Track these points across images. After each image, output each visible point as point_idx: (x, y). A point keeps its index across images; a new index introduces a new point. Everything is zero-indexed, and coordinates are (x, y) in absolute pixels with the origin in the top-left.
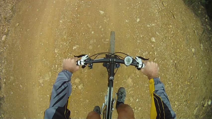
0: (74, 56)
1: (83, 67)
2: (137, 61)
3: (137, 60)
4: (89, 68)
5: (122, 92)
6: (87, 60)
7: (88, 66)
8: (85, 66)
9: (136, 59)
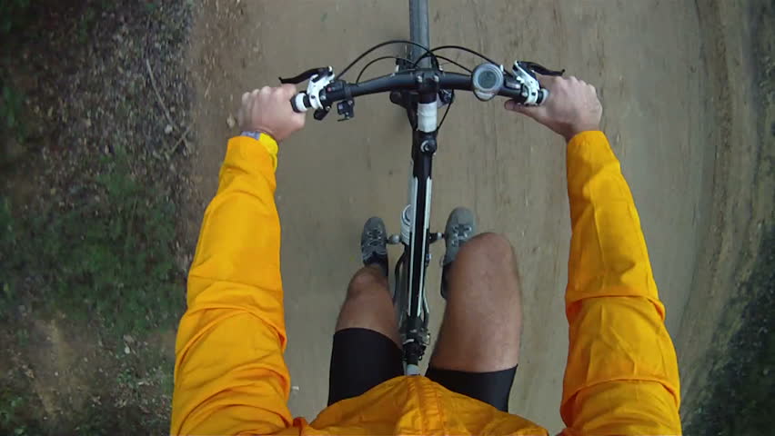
0: (280, 79)
1: (320, 114)
2: (519, 78)
3: (521, 75)
4: (343, 116)
5: (461, 226)
6: (329, 89)
7: (339, 111)
8: (327, 112)
9: (515, 73)
